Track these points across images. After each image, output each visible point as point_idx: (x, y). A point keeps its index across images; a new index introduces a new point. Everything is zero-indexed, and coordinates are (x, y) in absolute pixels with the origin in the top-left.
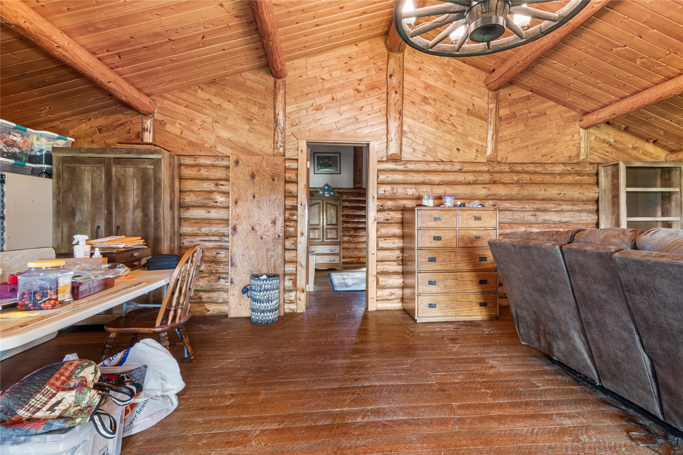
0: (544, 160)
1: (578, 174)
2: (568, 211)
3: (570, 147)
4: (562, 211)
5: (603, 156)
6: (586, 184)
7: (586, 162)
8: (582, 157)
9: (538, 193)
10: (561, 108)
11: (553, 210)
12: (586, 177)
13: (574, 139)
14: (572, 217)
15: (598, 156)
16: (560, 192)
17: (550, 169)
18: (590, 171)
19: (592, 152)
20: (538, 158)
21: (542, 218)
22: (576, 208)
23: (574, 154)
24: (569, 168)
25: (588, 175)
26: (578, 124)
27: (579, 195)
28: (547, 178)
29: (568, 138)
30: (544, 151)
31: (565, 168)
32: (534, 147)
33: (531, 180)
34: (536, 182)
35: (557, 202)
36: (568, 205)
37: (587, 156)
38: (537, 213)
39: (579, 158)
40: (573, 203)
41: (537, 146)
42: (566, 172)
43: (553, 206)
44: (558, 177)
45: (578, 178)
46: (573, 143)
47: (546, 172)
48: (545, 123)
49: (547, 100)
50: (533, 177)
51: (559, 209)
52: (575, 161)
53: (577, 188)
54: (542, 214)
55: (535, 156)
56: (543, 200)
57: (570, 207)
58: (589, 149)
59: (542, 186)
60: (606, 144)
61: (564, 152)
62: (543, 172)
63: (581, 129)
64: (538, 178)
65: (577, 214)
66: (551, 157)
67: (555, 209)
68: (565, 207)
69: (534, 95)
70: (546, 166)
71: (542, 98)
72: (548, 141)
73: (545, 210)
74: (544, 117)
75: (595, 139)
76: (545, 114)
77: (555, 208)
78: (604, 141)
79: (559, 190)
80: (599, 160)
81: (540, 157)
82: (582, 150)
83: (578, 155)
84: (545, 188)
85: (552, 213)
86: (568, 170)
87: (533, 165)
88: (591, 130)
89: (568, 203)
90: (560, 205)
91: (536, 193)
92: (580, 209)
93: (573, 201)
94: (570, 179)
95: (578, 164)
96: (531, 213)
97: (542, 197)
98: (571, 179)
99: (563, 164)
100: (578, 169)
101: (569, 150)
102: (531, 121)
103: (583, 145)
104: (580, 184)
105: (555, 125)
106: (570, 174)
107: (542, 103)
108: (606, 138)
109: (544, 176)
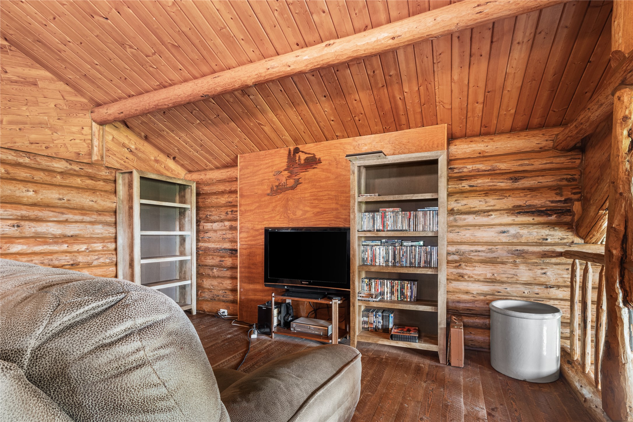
0: (33, 148)
1: (91, 177)
2: (76, 222)
3: (77, 141)
4: (67, 221)
5: (122, 162)
6: (102, 191)
7: (102, 165)
8: (95, 158)
9: (22, 194)
10: (61, 86)
11: (52, 219)
12: (101, 183)
13: (84, 132)
14: (81, 230)
15: (117, 161)
16: (61, 197)
17: (44, 163)
18: (106, 176)
19: (108, 154)
20: (21, 143)
21: (33, 230)
22: (87, 218)
23: (84, 150)
24: (76, 168)
25: (105, 180)
26: (89, 115)
27: (91, 203)
28: (40, 176)
29: (75, 129)
30: (33, 137)
31: (69, 167)
32: (17, 127)
33: (8, 173)
34: (18, 178)
35: (57, 210)
36: (75, 214)
37: (102, 157)
38: (22, 223)
39: (91, 158)
40: (84, 212)
41: (21, 126)
42: (71, 172)
43: (51, 214)
44: (59, 177)
45: (89, 182)
46: (83, 137)
47: (38, 167)
48: (36, 97)
49: (38, 65)
50: (10, 169)
51: (61, 219)
52: (85, 161)
53: (87, 194)
54: (32, 224)
55: (17, 140)
56: (34, 205)
57: (78, 218)
58: (104, 149)
59: (30, 185)
60: (126, 149)
61: (68, 146)
62: (33, 165)
63: (94, 123)
64: (23, 174)
65: (89, 226)
66: (47, 148)
67: (55, 219)
68: (70, 216)
69: (13, 48)
70: (38, 159)
71: (30, 61)
72: (42, 125)
73: (37, 220)
74: (33, 88)
75: (113, 140)
76: (35, 84)
77: (56, 217)
78: (124, 146)
79: (59, 194)
80: (117, 166)
81: (27, 143)
82: (96, 149)
83: (90, 154)
84: (36, 188)
85: (50, 224)
86: (75, 171)
87: (12, 153)
88: (107, 128)
89: (75, 211)
90: (63, 213)
91: (18, 193)
92: (93, 220)
93: (82, 210)
94: (78, 181)
95: (90, 164)
96: (10, 222)
97: (31, 201)
98: (80, 182)
99: (67, 160)
100: (90, 171)
101: (76, 144)
102: (8, 86)
103: (96, 143)
104: (93, 190)
105: (53, 106)
106: (79, 176)
107: (30, 67)
108: (126, 142)
109: (34, 172)
